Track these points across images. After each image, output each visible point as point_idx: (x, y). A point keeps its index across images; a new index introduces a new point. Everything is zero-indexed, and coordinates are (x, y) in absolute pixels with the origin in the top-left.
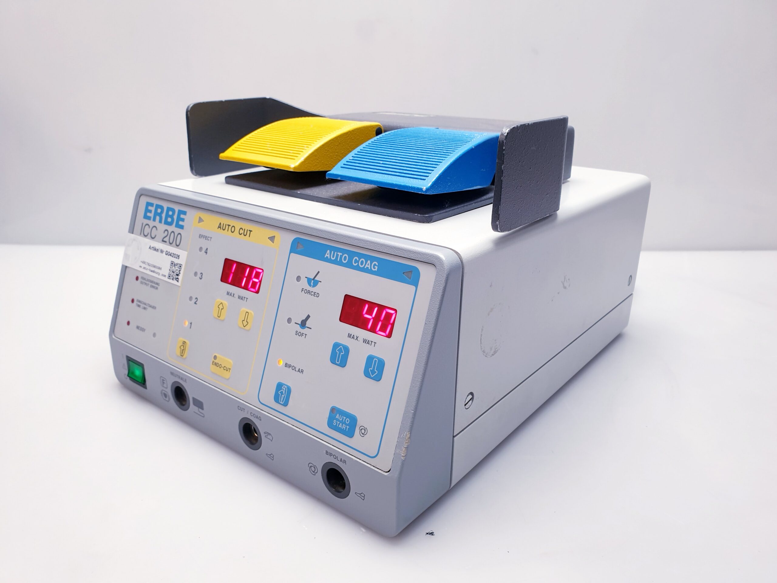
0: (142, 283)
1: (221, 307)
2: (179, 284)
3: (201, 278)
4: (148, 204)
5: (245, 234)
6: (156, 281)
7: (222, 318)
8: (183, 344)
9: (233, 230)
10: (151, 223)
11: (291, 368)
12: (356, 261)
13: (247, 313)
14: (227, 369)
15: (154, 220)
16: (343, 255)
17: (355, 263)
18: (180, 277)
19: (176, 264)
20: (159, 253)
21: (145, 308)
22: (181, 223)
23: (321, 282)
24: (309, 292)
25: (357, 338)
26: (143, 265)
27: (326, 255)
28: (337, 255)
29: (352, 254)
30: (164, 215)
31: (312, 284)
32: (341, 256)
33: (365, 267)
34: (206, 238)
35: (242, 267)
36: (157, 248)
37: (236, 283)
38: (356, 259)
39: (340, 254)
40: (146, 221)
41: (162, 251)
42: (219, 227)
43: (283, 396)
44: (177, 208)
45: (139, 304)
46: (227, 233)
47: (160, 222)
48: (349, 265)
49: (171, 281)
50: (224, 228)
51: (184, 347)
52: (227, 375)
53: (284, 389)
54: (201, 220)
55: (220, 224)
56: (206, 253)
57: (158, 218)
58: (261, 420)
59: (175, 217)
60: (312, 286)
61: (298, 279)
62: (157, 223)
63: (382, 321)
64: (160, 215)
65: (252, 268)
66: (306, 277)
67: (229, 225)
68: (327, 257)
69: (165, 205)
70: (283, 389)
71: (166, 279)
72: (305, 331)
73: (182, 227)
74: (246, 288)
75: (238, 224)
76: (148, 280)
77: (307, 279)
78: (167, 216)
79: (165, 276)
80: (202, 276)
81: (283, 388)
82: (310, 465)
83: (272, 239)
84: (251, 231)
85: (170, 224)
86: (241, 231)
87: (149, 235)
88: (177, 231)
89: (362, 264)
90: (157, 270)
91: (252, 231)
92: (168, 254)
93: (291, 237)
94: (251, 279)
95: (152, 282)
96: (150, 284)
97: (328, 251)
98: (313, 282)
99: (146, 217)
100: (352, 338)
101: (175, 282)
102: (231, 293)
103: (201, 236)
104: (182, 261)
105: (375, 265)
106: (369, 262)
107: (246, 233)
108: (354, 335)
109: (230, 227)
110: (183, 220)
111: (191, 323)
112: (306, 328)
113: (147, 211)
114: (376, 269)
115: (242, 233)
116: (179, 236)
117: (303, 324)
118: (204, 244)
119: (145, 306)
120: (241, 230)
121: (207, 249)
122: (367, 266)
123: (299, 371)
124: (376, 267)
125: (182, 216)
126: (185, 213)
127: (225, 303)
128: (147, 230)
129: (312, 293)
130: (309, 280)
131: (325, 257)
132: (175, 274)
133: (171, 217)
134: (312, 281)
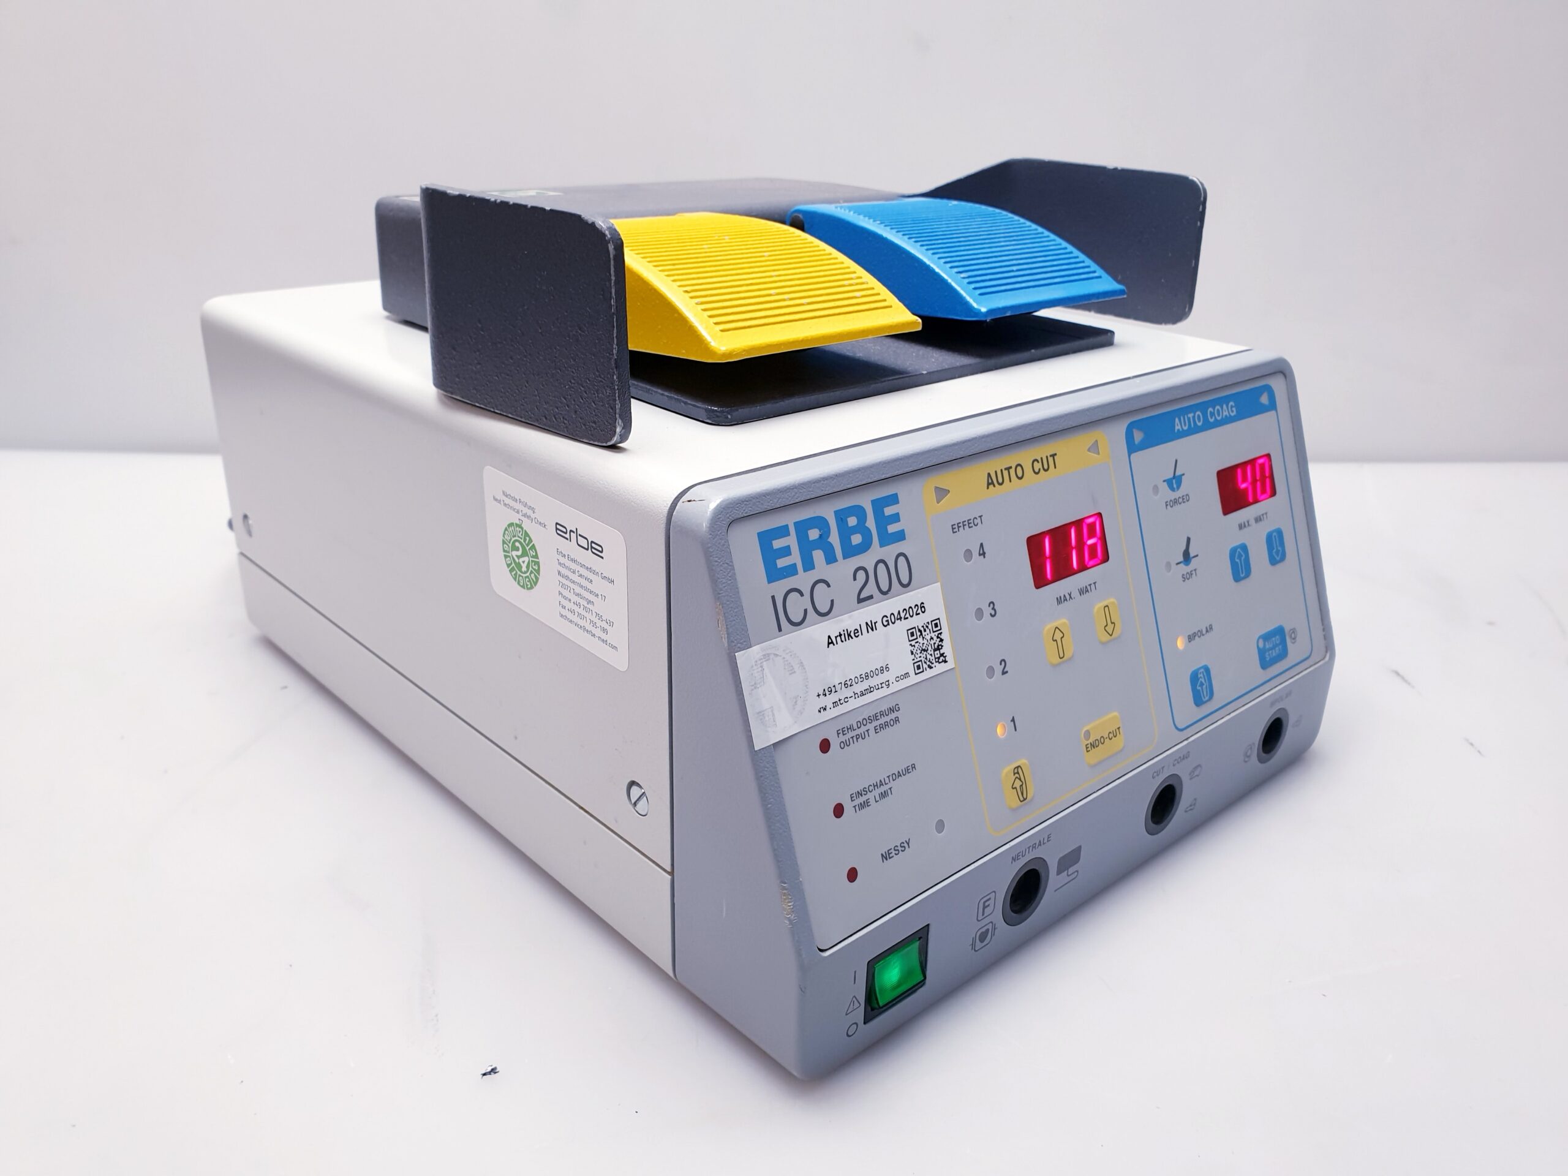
0: (844, 745)
1: (1058, 635)
2: (951, 664)
3: (993, 613)
4: (765, 538)
5: (1046, 467)
6: (884, 707)
7: (1068, 655)
8: (1017, 775)
9: (1020, 475)
10: (803, 580)
11: (1197, 637)
12: (1212, 414)
13: (1106, 609)
14: (1114, 734)
15: (809, 565)
16: (1195, 414)
17: (1212, 418)
18: (947, 649)
19: (922, 629)
20: (866, 637)
21: (884, 795)
22: (892, 528)
23: (1183, 475)
24: (1175, 502)
25: (1248, 521)
26: (829, 701)
27: (1177, 428)
28: (1189, 419)
29: (1203, 407)
30: (834, 539)
31: (1175, 486)
32: (1194, 417)
33: (1224, 416)
34: (970, 523)
35: (1059, 534)
36: (852, 629)
37: (1063, 571)
38: (1211, 412)
39: (1191, 415)
40: (780, 588)
41: (871, 627)
42: (990, 483)
43: (1204, 686)
44: (865, 500)
45: (862, 799)
46: (1012, 486)
47: (831, 559)
48: (1208, 426)
49: (929, 673)
50: (1000, 480)
51: (1020, 779)
52: (1119, 742)
53: (1202, 675)
54: (941, 493)
55: (989, 475)
56: (983, 554)
57: (818, 556)
58: (1188, 757)
59: (871, 523)
60: (1176, 490)
61: (1156, 489)
62: (821, 568)
63: (1267, 477)
64: (823, 543)
65: (1078, 524)
66: (1164, 481)
67: (1008, 469)
68: (1178, 430)
69: (827, 511)
70: (1201, 677)
71: (914, 679)
72: (1194, 563)
73: (900, 536)
74: (1083, 567)
75: (1025, 457)
76: (860, 724)
77: (1165, 483)
78: (845, 533)
79: (907, 675)
80: (993, 609)
81: (1199, 676)
82: (1246, 750)
83: (1094, 448)
84: (1053, 456)
85: (865, 547)
86: (1037, 466)
87: (811, 610)
88: (889, 553)
89: (1219, 415)
90: (874, 682)
91: (1056, 454)
92: (889, 621)
93: (1119, 430)
94: (1085, 543)
95: (870, 719)
96: (871, 727)
97: (1177, 420)
98: (1175, 482)
99: (774, 574)
100: (1244, 525)
101: (939, 668)
102: (1064, 596)
103: (956, 528)
104: (936, 609)
105: (1232, 407)
106: (1225, 406)
107: (1044, 466)
108: (1243, 521)
109: (1012, 471)
110: (896, 518)
111: (1013, 720)
112: (1193, 559)
113: (770, 556)
114: (1235, 413)
115: (1040, 470)
116: (902, 559)
117: (1187, 557)
118: (970, 539)
119: (882, 789)
120: (1036, 463)
121: (982, 545)
122: (1224, 414)
123: (1207, 631)
124: (1234, 409)
125: (889, 511)
126: (894, 499)
127: (1062, 622)
128: (797, 606)
129: (1181, 500)
130: (1169, 482)
131: (1176, 431)
132: (930, 651)
133: (861, 528)
134: (1174, 481)
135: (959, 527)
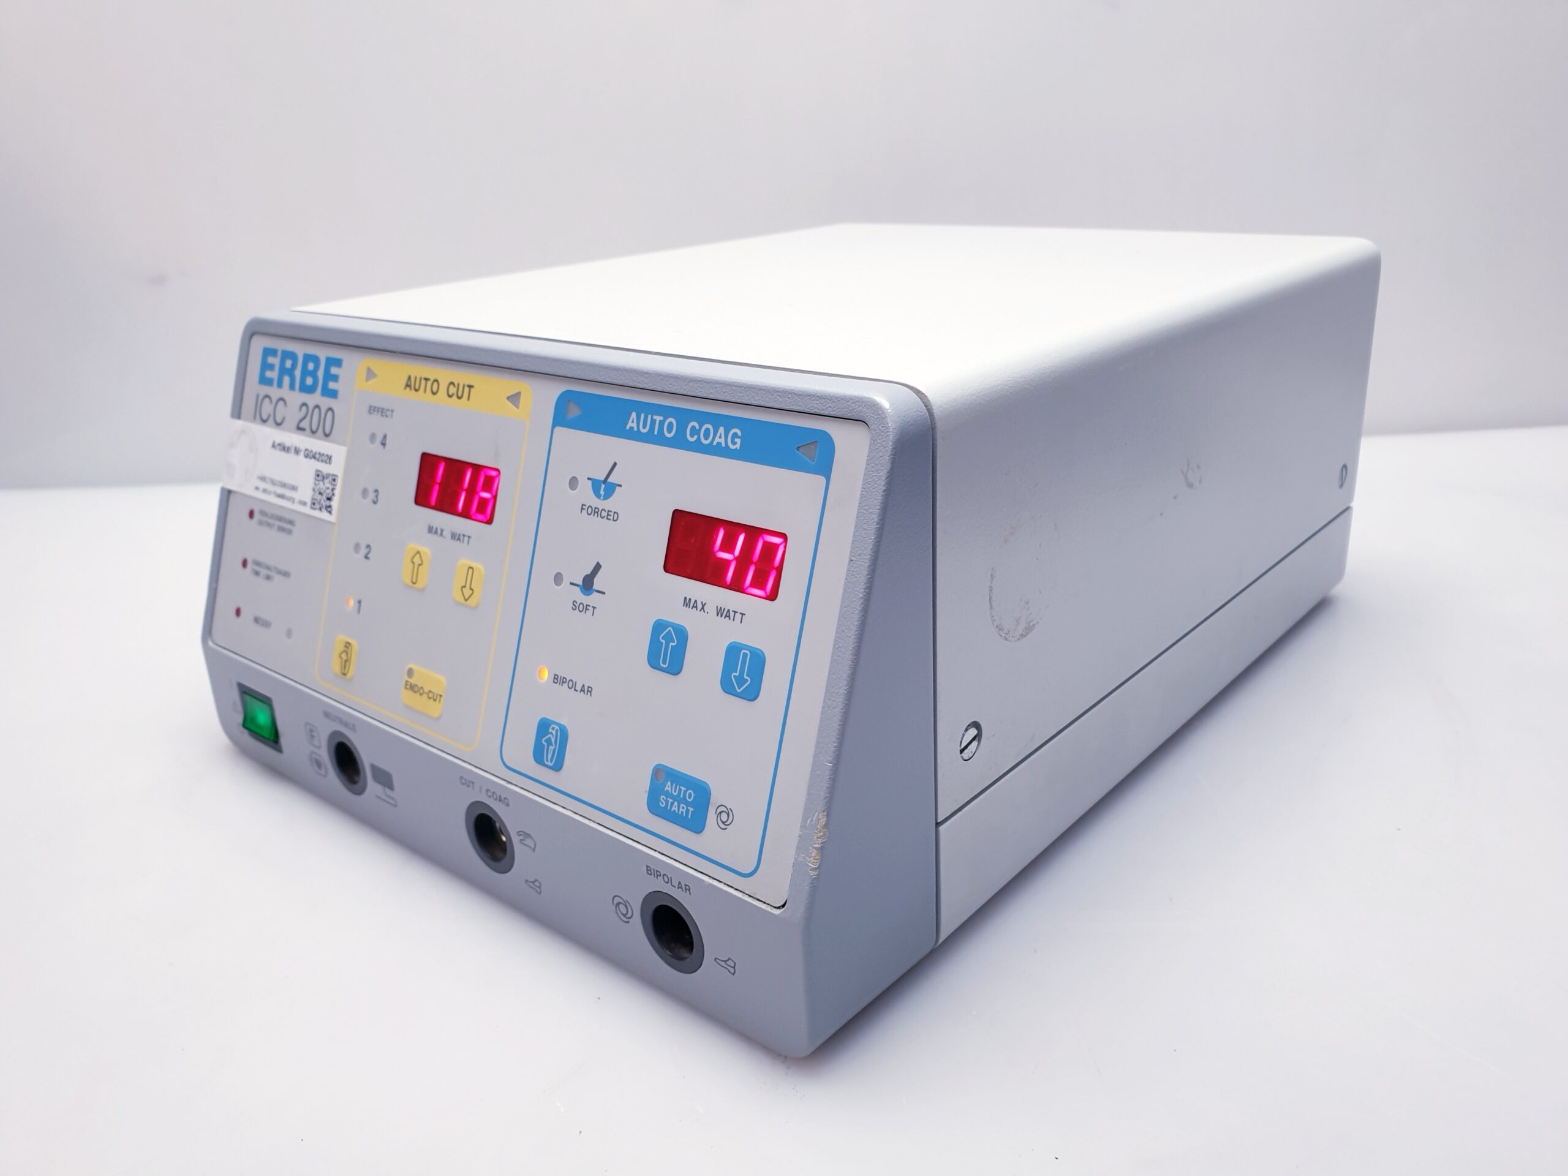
0: (261, 523)
1: (417, 560)
2: (332, 518)
3: (375, 500)
4: (268, 352)
5: (460, 394)
6: (288, 516)
7: (419, 585)
8: (346, 649)
9: (435, 390)
10: (274, 392)
11: (565, 685)
12: (694, 432)
13: (471, 570)
14: (435, 697)
15: (280, 385)
16: (665, 420)
17: (692, 436)
18: (335, 503)
19: (325, 476)
20: (291, 455)
21: (268, 578)
22: (332, 385)
23: (620, 486)
24: (596, 511)
25: (703, 606)
26: (262, 485)
27: (630, 424)
28: (653, 422)
29: (684, 416)
30: (298, 373)
31: (602, 493)
32: (662, 423)
33: (715, 444)
34: (382, 412)
35: (456, 467)
36: (287, 444)
37: (446, 505)
38: (693, 427)
39: (658, 418)
40: (265, 390)
41: (297, 451)
42: (408, 385)
43: (552, 748)
44: (323, 353)
45: (257, 568)
46: (424, 397)
47: (292, 387)
48: (679, 443)
49: (316, 513)
50: (417, 387)
51: (347, 654)
52: (434, 709)
53: (554, 732)
54: (370, 374)
55: (409, 378)
56: (384, 444)
57: (287, 380)
58: (508, 805)
59: (321, 374)
60: (602, 498)
61: (573, 483)
62: (285, 392)
63: (755, 564)
64: (291, 372)
65: (477, 468)
66: (589, 479)
67: (427, 380)
68: (632, 428)
69: (300, 350)
70: (551, 733)
71: (307, 510)
72: (593, 599)
73: (333, 394)
74: (466, 514)
75: (445, 374)
76: (273, 516)
77: (590, 482)
78: (305, 373)
79: (304, 504)
80: (377, 497)
81: (550, 730)
82: (617, 900)
83: (515, 399)
84: (470, 387)
85: (310, 390)
86: (452, 390)
87: (271, 419)
88: (326, 402)
89: (706, 437)
90: (288, 493)
91: (473, 387)
92: (310, 455)
93: (552, 392)
94: (476, 493)
95: (280, 519)
96: (278, 523)
97: (634, 415)
98: (605, 487)
99: (264, 381)
100: (693, 607)
101: (324, 515)
102: (437, 529)
103: (372, 410)
104: (336, 468)
105: (735, 435)
106: (722, 430)
107: (459, 392)
108: (696, 601)
109: (429, 383)
110: (335, 378)
111: (360, 602)
112: (595, 593)
113: (265, 366)
114: (738, 446)
115: (453, 394)
116: (330, 413)
117: (587, 585)
118: (380, 425)
119: (269, 573)
120: (452, 386)
121: (385, 437)
122: (717, 440)
123: (582, 690)
124: (738, 441)
125: (334, 370)
126: (338, 363)
127: (425, 550)
128: (267, 408)
129: (604, 514)
130: (596, 484)
131: (628, 428)
132: (324, 497)
133: (314, 374)
134: (603, 486)
135: (374, 411)
